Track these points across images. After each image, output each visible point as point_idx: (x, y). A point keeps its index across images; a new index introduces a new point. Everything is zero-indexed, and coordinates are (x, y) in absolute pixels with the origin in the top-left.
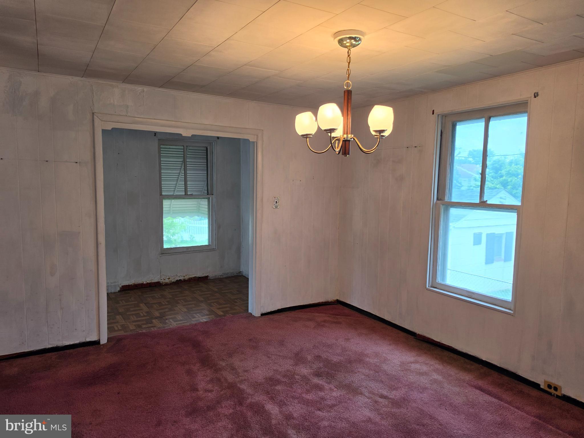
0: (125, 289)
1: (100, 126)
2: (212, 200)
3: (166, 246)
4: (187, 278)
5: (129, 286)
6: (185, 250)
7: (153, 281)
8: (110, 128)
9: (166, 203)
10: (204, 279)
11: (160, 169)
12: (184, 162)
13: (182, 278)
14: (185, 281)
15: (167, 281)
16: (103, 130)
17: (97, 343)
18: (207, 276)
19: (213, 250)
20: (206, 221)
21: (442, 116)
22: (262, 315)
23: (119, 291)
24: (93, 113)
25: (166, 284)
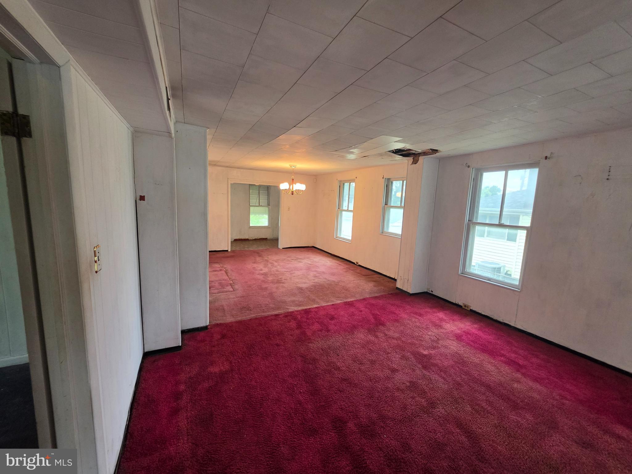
0: (236, 240)
1: (230, 182)
2: (270, 208)
3: (251, 225)
4: (259, 238)
5: (237, 239)
6: (258, 227)
7: (246, 238)
8: (233, 183)
9: (252, 208)
10: (266, 239)
11: (250, 195)
12: (259, 193)
13: (257, 238)
14: (258, 239)
15: (251, 239)
16: (231, 184)
17: (227, 251)
18: (267, 238)
19: (270, 228)
20: (267, 216)
21: (340, 181)
22: (283, 248)
23: (233, 241)
24: (228, 179)
25: (251, 240)
